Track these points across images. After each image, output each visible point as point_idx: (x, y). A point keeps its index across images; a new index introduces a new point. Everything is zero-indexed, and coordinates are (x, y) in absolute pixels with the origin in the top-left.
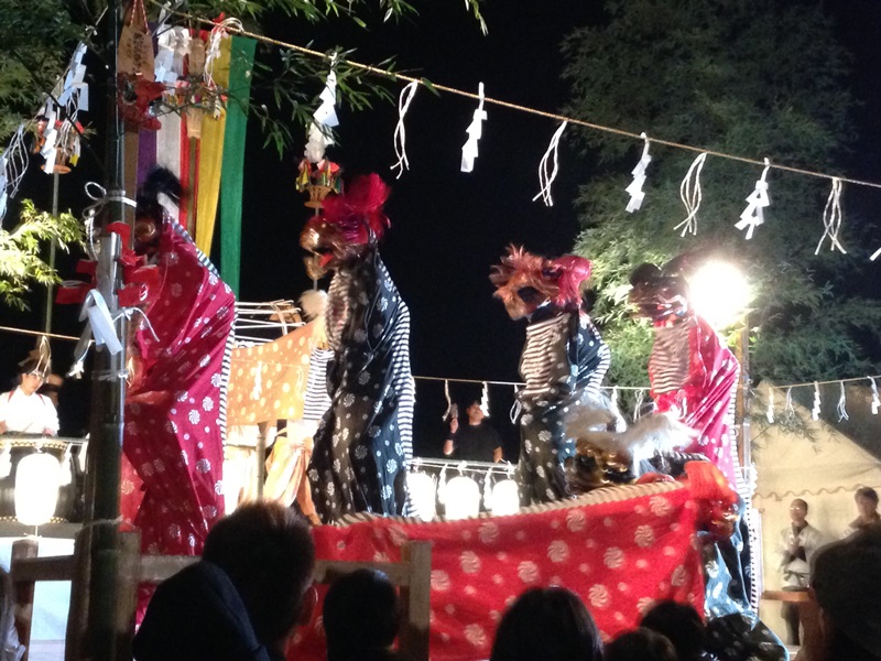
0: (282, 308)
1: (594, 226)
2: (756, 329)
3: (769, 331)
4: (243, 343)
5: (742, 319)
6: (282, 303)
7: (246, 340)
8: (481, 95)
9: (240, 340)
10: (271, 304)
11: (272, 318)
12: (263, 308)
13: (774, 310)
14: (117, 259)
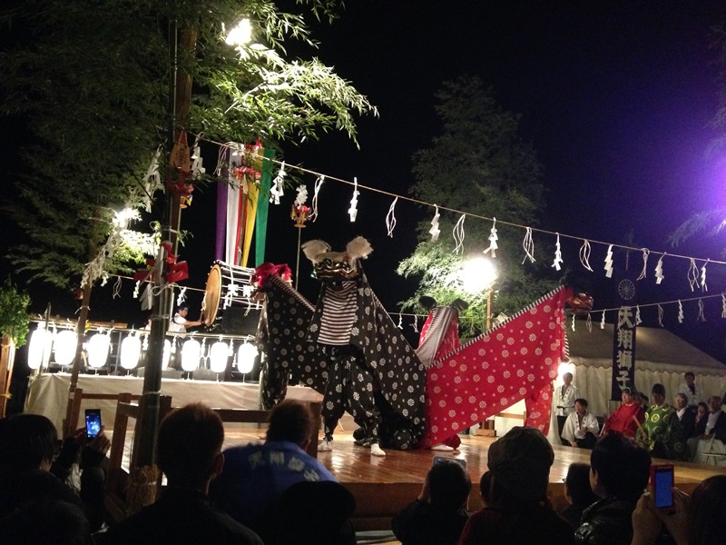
1: (425, 240)
2: (497, 292)
3: (503, 293)
5: (490, 287)
8: (356, 184)
13: (505, 283)
14: (164, 259)
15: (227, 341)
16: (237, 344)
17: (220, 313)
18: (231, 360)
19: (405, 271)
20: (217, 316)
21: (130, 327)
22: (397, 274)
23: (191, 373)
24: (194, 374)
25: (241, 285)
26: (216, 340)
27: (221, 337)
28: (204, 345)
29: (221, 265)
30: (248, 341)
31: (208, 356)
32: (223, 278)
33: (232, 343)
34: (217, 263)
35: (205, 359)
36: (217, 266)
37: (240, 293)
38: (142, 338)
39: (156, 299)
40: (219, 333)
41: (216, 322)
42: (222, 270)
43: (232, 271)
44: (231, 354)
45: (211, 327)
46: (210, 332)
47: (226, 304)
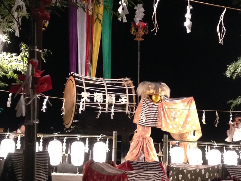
0: (126, 81)
4: (111, 95)
6: (126, 79)
7: (112, 94)
9: (109, 94)
10: (122, 79)
11: (122, 85)
12: (119, 81)
14: (32, 75)
15: (83, 140)
16: (92, 143)
17: (77, 116)
18: (87, 156)
19: (233, 73)
20: (74, 119)
21: (5, 131)
22: (226, 76)
23: (56, 167)
24: (58, 168)
25: (92, 92)
26: (75, 139)
27: (79, 136)
28: (64, 144)
29: (75, 77)
30: (101, 140)
31: (69, 153)
32: (77, 87)
33: (87, 142)
34: (72, 75)
35: (67, 155)
36: (71, 78)
37: (92, 99)
38: (16, 139)
39: (28, 108)
40: (77, 133)
41: (73, 124)
42: (76, 81)
43: (84, 81)
44: (87, 151)
45: (70, 128)
46: (68, 133)
47: (81, 109)
